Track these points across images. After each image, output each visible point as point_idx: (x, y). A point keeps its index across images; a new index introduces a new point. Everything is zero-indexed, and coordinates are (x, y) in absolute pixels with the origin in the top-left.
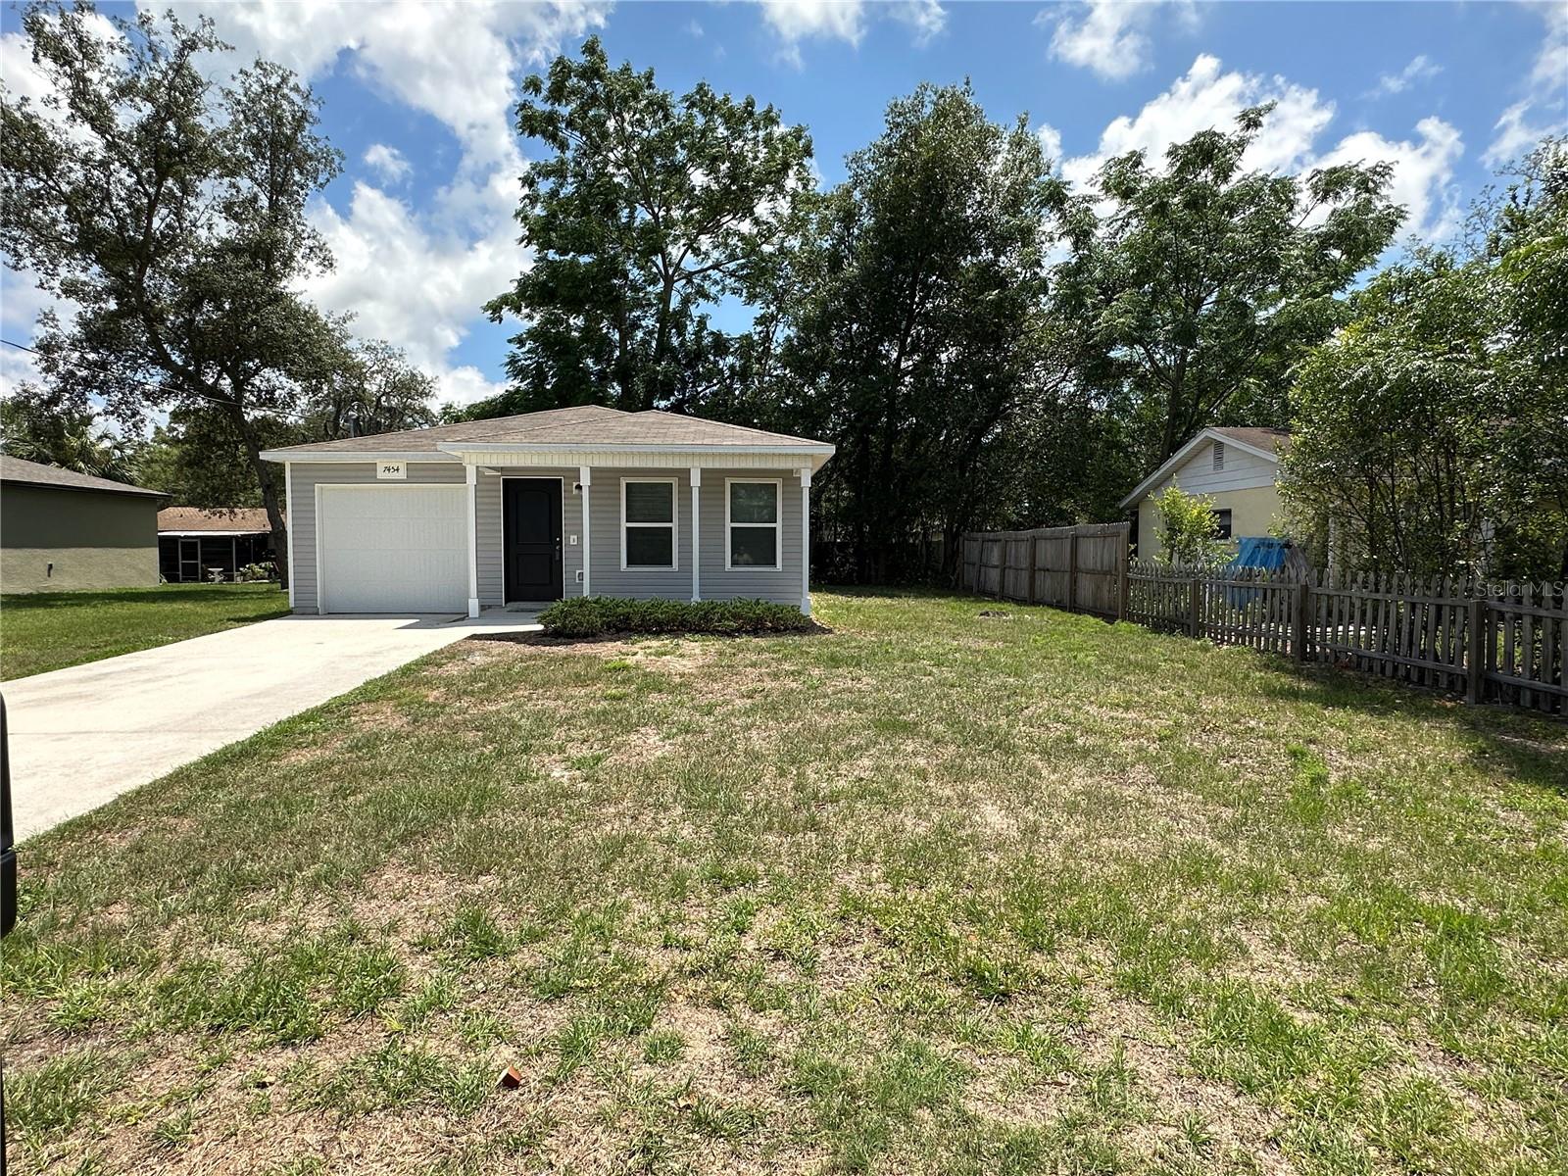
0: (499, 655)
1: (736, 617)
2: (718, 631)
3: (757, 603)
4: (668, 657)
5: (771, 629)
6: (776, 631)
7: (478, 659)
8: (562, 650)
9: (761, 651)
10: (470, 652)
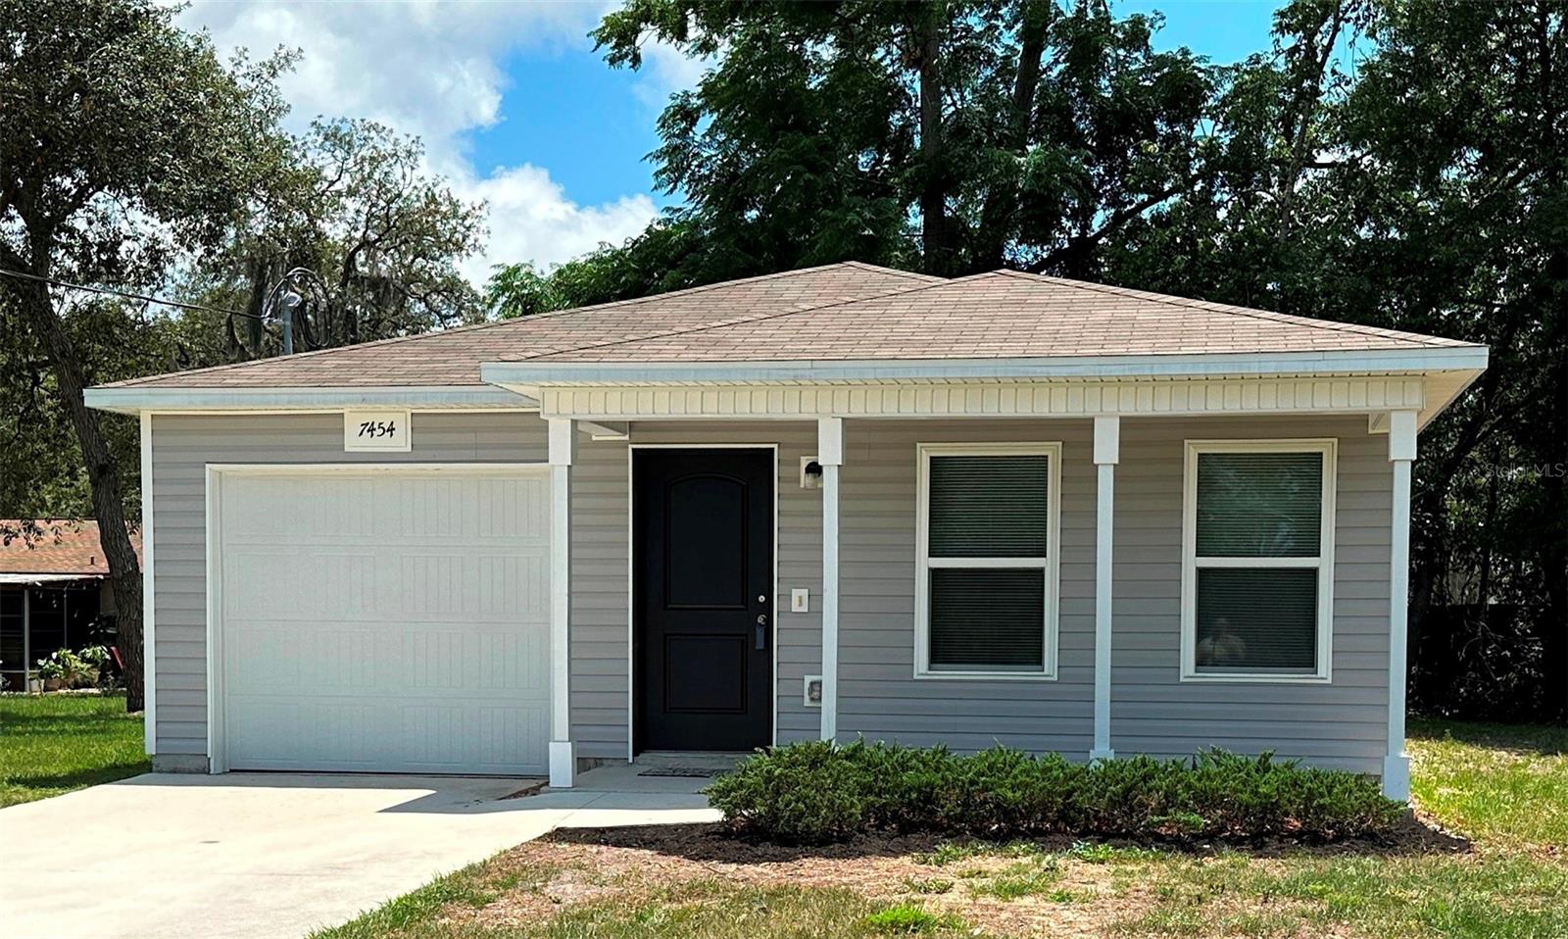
0: (618, 881)
1: (1205, 801)
2: (1159, 838)
3: (1264, 766)
4: (1028, 901)
5: (1298, 835)
6: (1313, 840)
7: (570, 891)
8: (764, 874)
9: (1269, 892)
10: (550, 872)
